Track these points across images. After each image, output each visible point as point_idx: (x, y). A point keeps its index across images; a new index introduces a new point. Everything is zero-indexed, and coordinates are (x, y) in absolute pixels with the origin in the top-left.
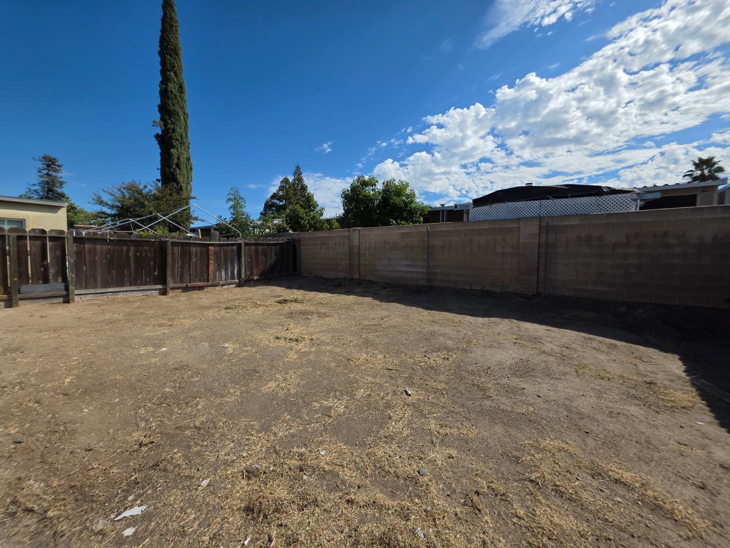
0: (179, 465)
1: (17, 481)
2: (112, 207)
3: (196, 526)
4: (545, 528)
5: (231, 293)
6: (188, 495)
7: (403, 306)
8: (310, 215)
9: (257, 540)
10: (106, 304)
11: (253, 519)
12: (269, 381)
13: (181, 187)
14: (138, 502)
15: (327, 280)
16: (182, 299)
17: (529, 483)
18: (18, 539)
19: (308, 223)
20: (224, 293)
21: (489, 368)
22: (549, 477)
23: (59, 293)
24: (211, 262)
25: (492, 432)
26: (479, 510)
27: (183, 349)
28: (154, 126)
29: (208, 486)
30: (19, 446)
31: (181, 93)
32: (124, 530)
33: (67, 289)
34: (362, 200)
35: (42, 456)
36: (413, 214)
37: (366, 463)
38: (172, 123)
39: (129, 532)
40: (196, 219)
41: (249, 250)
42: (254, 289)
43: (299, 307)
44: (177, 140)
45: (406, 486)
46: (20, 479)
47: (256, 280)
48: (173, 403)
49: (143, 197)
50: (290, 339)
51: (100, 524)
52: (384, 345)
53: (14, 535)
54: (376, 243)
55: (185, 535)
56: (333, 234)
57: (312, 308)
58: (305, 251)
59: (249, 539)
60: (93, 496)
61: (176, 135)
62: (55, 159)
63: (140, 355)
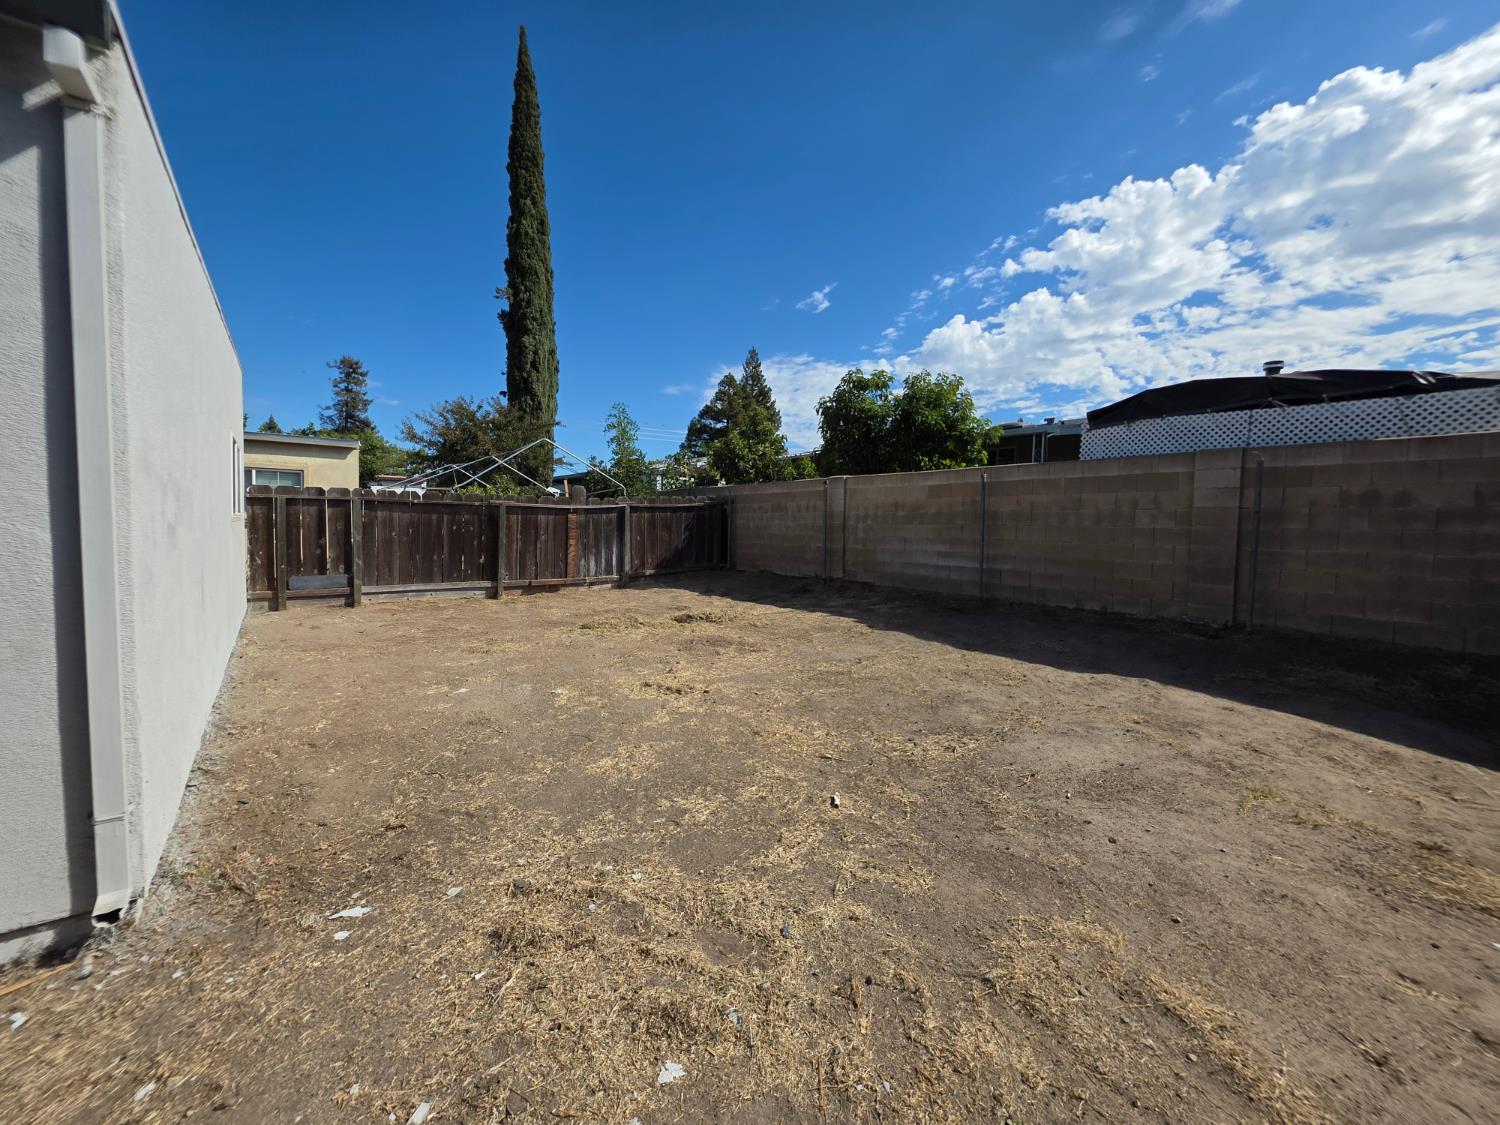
0: (428, 863)
1: (231, 851)
2: (431, 444)
3: (422, 945)
4: (956, 1053)
5: (602, 599)
6: (427, 903)
7: (912, 639)
8: (758, 450)
9: (494, 976)
10: (404, 611)
11: (498, 949)
12: (603, 756)
13: (540, 403)
14: (364, 902)
15: (783, 578)
16: (521, 606)
17: (980, 984)
18: (219, 918)
19: (753, 467)
20: (591, 599)
21: (1033, 775)
22: (1022, 979)
23: (340, 591)
24: (572, 542)
25: (963, 890)
26: (855, 1006)
27: (491, 692)
28: (497, 297)
29: (456, 896)
30: (242, 807)
31: (543, 233)
32: (337, 932)
33: (351, 584)
34: (857, 420)
35: (265, 824)
36: (967, 443)
37: (699, 903)
38: (527, 290)
39: (341, 936)
40: (560, 461)
41: (639, 521)
42: (645, 593)
43: (710, 630)
44: (534, 319)
45: (748, 948)
46: (235, 848)
47: (650, 576)
48: (449, 775)
49: (476, 425)
50: (668, 689)
51: (311, 919)
52: (837, 712)
53: (217, 913)
54: (877, 507)
55: (406, 953)
56: (797, 487)
57: (733, 634)
58: (744, 522)
59: (483, 973)
60: (312, 884)
61: (533, 312)
62: (357, 363)
63: (426, 698)
